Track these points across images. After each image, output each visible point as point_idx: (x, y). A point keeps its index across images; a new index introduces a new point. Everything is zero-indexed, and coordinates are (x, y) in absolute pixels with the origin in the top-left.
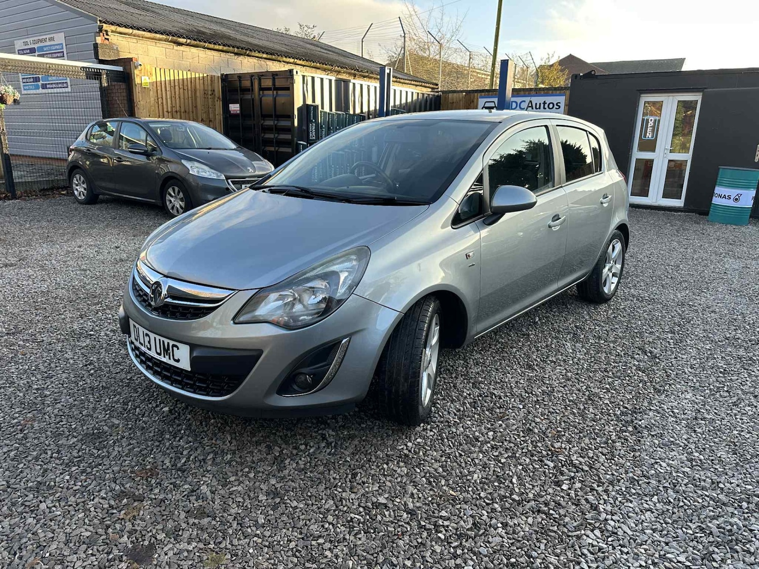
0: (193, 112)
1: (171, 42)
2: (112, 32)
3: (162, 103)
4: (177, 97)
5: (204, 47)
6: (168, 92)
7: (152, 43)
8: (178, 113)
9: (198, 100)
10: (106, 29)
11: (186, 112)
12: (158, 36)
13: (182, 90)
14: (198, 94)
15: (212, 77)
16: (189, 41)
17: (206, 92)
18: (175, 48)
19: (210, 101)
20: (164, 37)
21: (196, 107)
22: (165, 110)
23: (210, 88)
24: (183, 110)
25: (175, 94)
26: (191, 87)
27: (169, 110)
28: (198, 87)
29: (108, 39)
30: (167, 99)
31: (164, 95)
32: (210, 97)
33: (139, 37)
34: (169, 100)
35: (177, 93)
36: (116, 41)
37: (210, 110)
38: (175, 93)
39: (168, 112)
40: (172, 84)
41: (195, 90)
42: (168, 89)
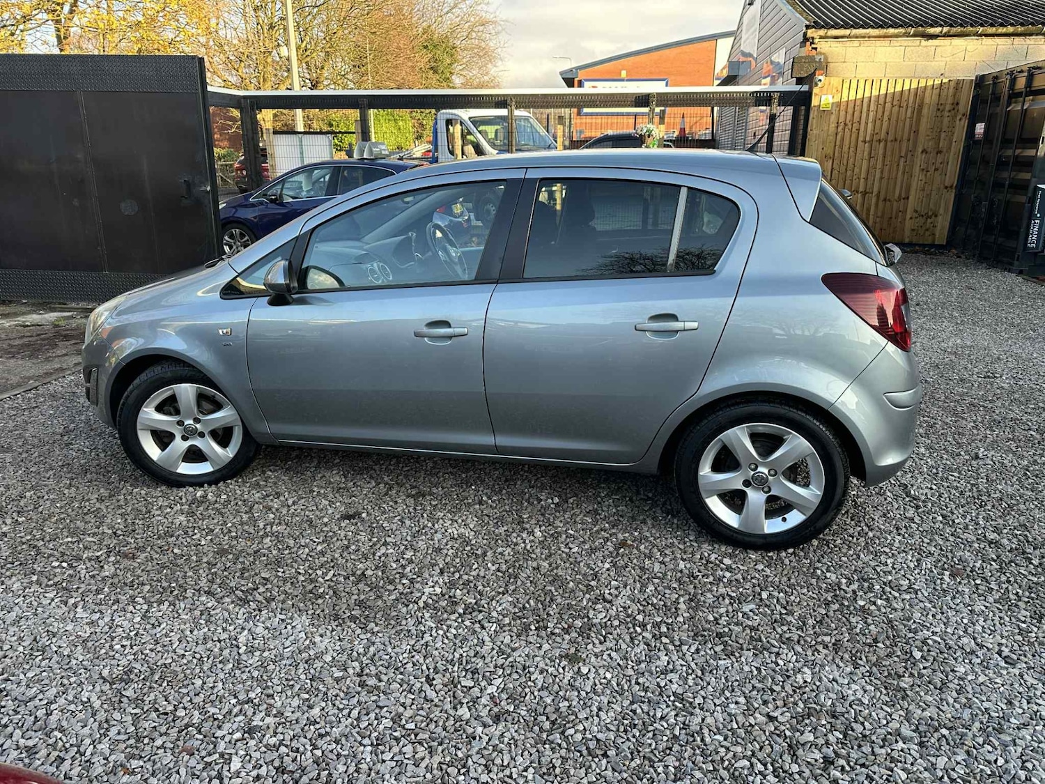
0: (909, 140)
1: (915, 35)
2: (821, 37)
3: (858, 130)
4: (886, 118)
5: (977, 34)
6: (871, 114)
7: (886, 42)
8: (882, 144)
9: (924, 120)
10: (812, 35)
11: (896, 140)
12: (891, 31)
13: (896, 109)
14: (925, 111)
15: (958, 82)
16: (946, 29)
17: (941, 108)
18: (924, 42)
19: (946, 120)
20: (902, 30)
21: (916, 132)
22: (861, 139)
23: (950, 100)
24: (890, 137)
25: (883, 116)
26: (915, 102)
27: (868, 139)
28: (927, 100)
29: (816, 49)
30: (867, 123)
31: (864, 115)
32: (946, 114)
33: (864, 37)
34: (870, 125)
35: (887, 113)
36: (826, 49)
37: (943, 135)
38: (883, 112)
39: (865, 142)
40: (881, 101)
41: (921, 107)
42: (872, 108)
